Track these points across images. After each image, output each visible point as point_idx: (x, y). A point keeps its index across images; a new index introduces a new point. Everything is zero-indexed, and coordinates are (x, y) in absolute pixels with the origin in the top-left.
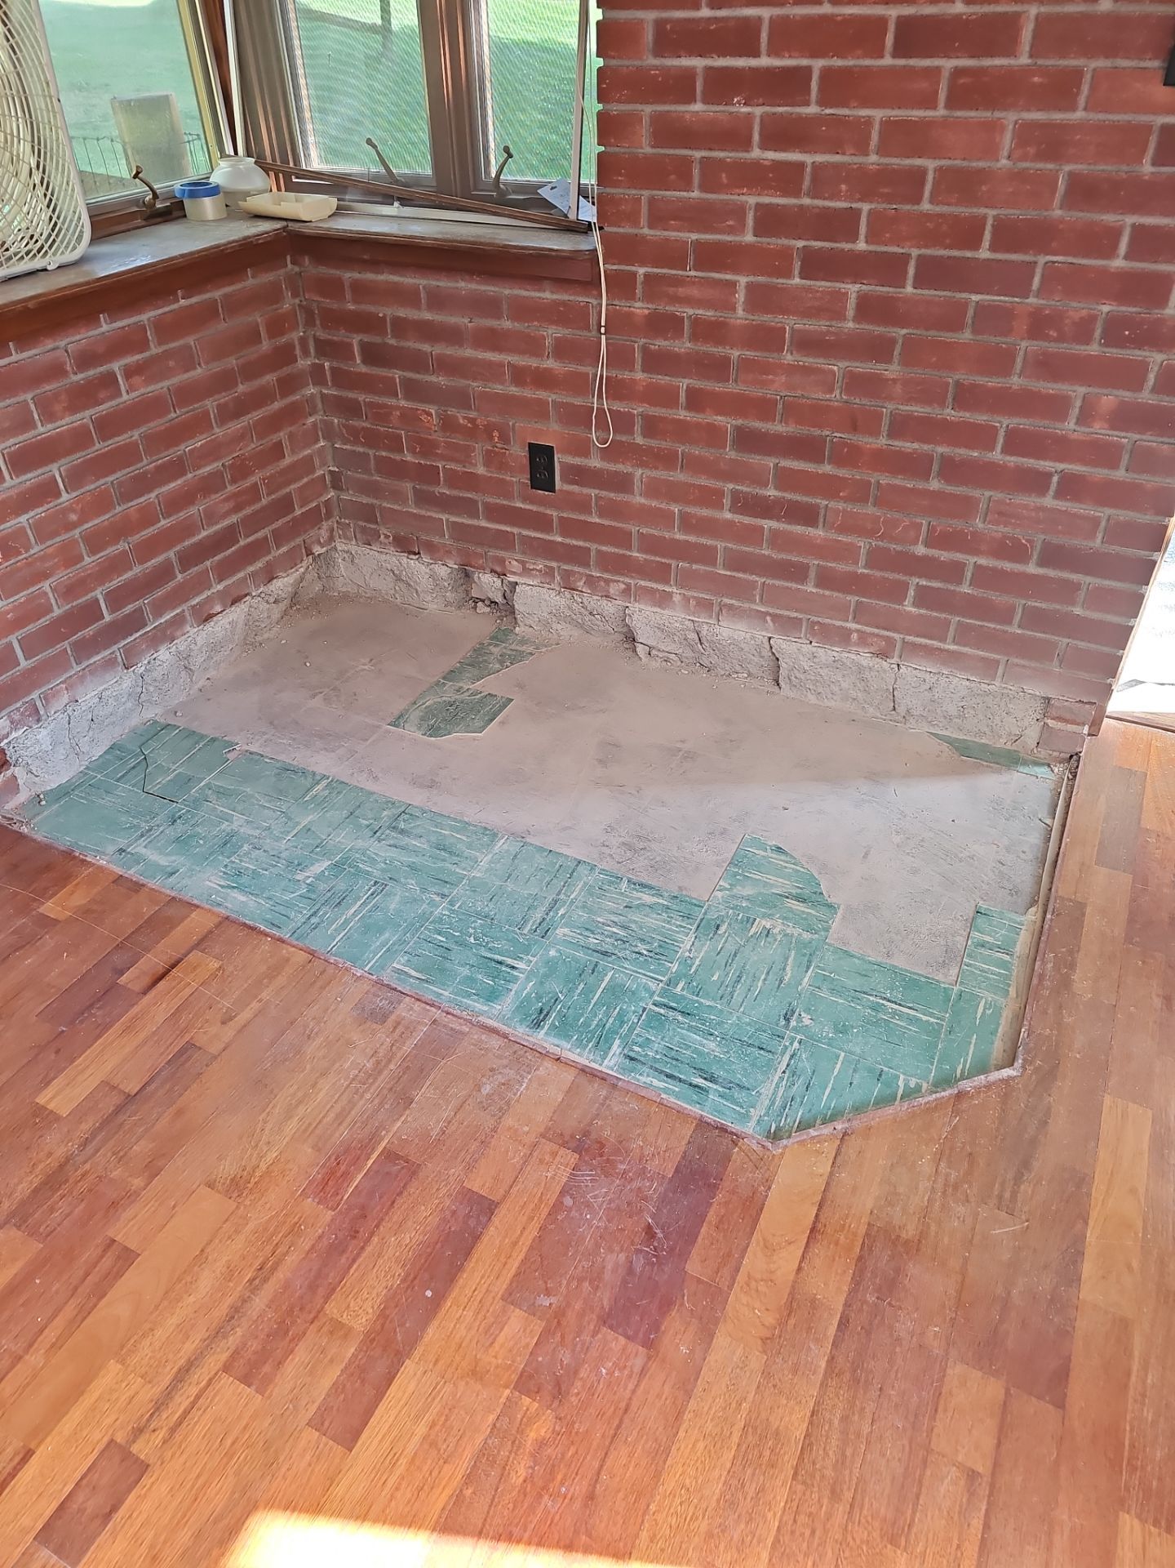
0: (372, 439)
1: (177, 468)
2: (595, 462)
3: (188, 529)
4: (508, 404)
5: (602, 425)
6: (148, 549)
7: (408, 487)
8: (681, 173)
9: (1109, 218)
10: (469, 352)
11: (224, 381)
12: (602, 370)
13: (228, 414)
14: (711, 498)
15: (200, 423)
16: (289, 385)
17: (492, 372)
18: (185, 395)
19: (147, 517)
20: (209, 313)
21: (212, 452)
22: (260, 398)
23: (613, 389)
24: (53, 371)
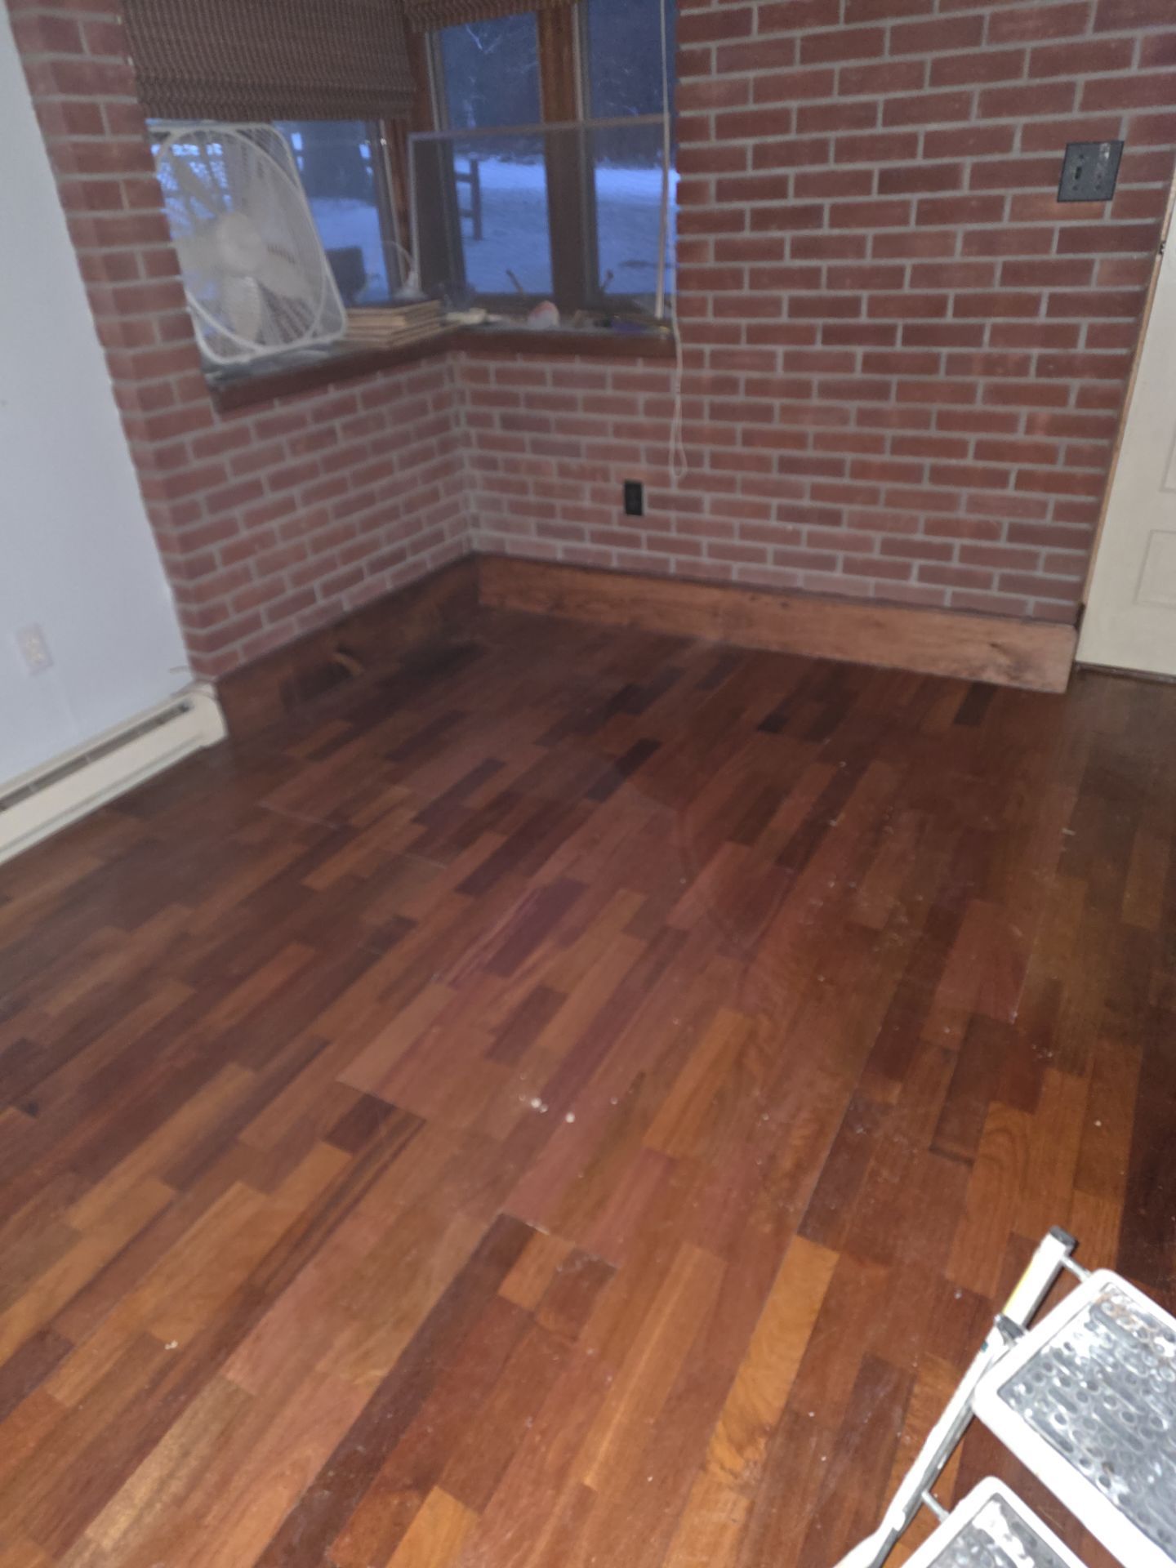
0: (504, 486)
1: (368, 500)
2: (674, 491)
3: (374, 545)
4: (608, 453)
5: (678, 462)
6: (349, 556)
7: (532, 522)
8: (735, 279)
9: (1033, 290)
10: (580, 415)
11: (404, 439)
12: (677, 422)
13: (409, 461)
14: (762, 511)
15: (384, 469)
16: (446, 447)
17: (599, 428)
18: (380, 447)
19: (349, 533)
20: (395, 391)
21: (392, 490)
22: (426, 454)
23: (688, 435)
24: (298, 422)
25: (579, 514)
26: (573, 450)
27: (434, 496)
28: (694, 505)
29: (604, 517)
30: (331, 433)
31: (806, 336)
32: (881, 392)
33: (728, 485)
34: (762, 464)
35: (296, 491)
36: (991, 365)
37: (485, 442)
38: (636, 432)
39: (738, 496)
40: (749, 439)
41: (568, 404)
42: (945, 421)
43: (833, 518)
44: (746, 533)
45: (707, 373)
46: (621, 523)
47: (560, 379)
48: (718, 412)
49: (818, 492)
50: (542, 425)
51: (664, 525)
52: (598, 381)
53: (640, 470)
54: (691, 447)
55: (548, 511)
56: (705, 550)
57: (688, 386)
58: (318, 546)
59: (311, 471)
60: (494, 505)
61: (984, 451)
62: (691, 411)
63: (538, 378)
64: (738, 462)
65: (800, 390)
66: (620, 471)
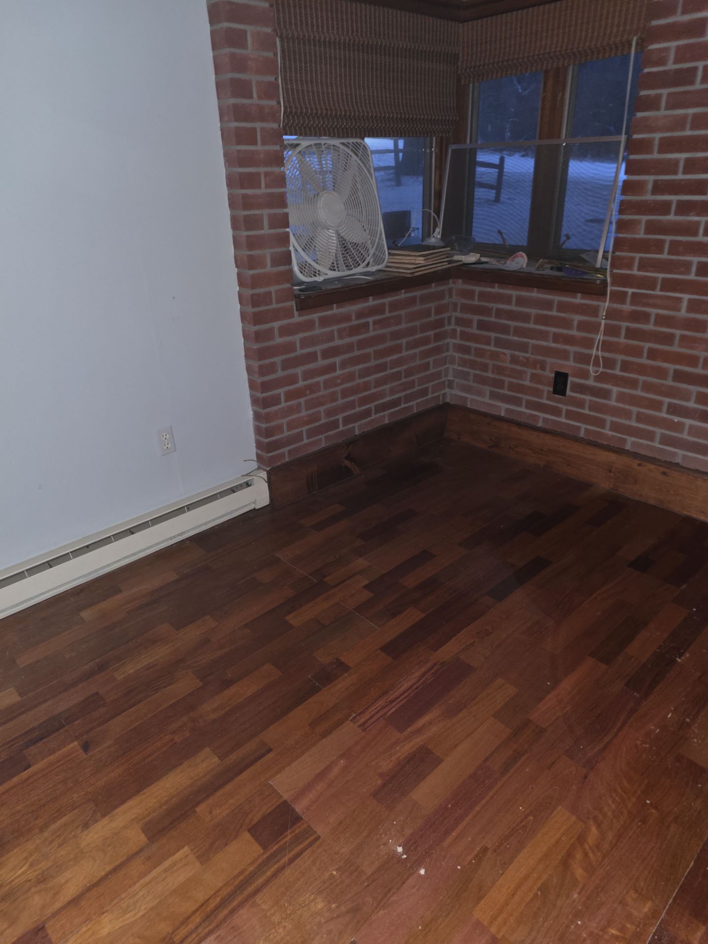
0: (473, 364)
1: (382, 367)
2: (591, 382)
3: (381, 395)
4: (548, 352)
5: (597, 364)
6: (364, 401)
7: (487, 389)
8: (658, 246)
10: (531, 326)
11: (411, 331)
12: (600, 337)
13: (410, 346)
14: (657, 406)
15: (397, 349)
16: (438, 337)
17: (543, 335)
18: (396, 335)
19: (366, 387)
20: (412, 301)
21: (399, 362)
22: (425, 341)
23: (606, 346)
24: (347, 318)
25: (521, 389)
27: (426, 367)
28: (606, 394)
29: (538, 393)
30: (366, 325)
33: (632, 384)
34: (661, 373)
35: (337, 360)
37: (464, 336)
38: (569, 340)
39: (639, 392)
40: (653, 354)
41: (525, 318)
44: (640, 418)
45: (627, 307)
46: (549, 399)
47: (521, 301)
48: (631, 334)
50: (505, 329)
51: (581, 404)
52: (548, 305)
53: (568, 365)
54: (607, 355)
55: (499, 384)
56: (608, 425)
57: (611, 314)
58: (345, 393)
59: (349, 348)
60: (465, 376)
62: (611, 331)
63: (507, 300)
64: (642, 370)
65: (698, 326)
66: (554, 364)
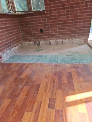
2: (46, 29)
8: (51, 4)
10: (34, 22)
25: (35, 34)
26: (34, 26)
27: (18, 33)
29: (38, 33)
31: (60, 9)
32: (68, 14)
33: (52, 27)
36: (80, 10)
38: (41, 23)
39: (53, 28)
40: (54, 22)
42: (75, 16)
43: (64, 29)
44: (54, 32)
45: (49, 15)
46: (40, 34)
49: (62, 26)
50: (30, 24)
52: (36, 18)
55: (31, 34)
56: (50, 35)
57: (47, 17)
60: (25, 34)
61: (79, 19)
63: (29, 19)
64: (53, 25)
65: (59, 15)
66: (40, 28)
